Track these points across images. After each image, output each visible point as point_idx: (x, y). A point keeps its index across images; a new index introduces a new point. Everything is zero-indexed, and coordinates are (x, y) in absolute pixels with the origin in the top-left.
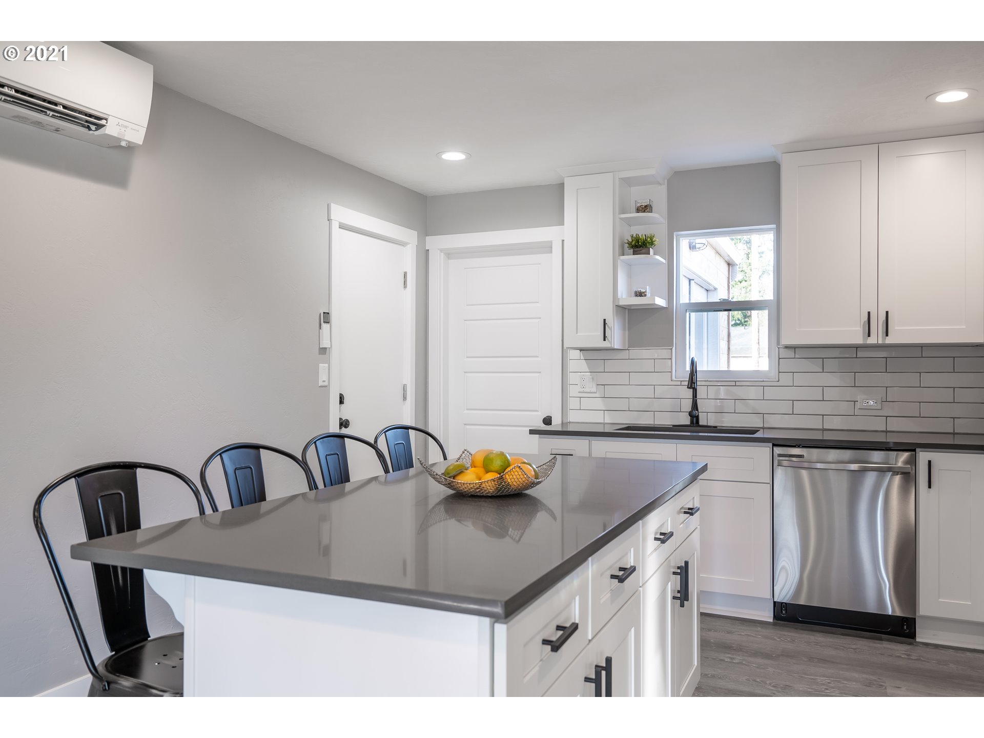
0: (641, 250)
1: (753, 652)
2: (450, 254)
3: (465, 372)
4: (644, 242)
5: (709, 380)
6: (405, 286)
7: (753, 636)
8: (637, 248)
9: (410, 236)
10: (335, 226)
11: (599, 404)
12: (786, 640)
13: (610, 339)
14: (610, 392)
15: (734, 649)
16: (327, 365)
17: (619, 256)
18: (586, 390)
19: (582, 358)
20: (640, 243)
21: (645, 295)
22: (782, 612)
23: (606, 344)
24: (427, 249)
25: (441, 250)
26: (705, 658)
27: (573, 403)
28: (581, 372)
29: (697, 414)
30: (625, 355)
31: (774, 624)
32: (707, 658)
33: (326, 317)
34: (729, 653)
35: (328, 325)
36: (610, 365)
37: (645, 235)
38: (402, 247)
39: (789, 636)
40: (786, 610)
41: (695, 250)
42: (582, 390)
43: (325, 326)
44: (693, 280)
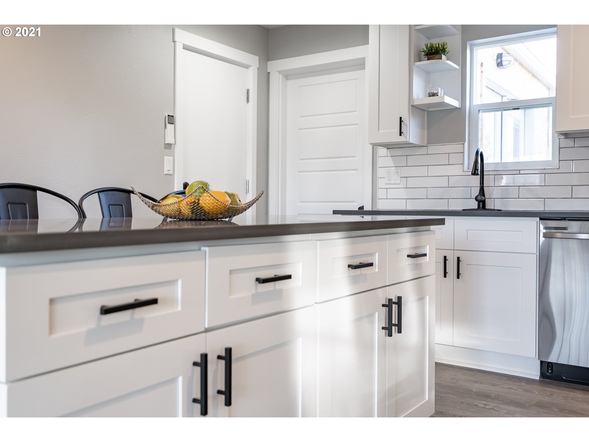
0: (434, 57)
1: (508, 401)
2: (288, 75)
3: (299, 172)
4: (437, 49)
5: (496, 169)
6: (248, 101)
7: (515, 389)
8: (431, 55)
9: (253, 60)
10: (179, 47)
11: (402, 194)
12: (545, 394)
13: (405, 134)
14: (412, 182)
15: (492, 398)
16: (172, 158)
17: (415, 62)
18: (391, 182)
19: (389, 155)
20: (433, 51)
21: (438, 95)
22: (548, 372)
23: (402, 139)
24: (268, 71)
25: (280, 72)
26: (461, 402)
27: (381, 193)
28: (387, 167)
29: (483, 199)
30: (423, 151)
31: (540, 382)
32: (463, 403)
33: (171, 119)
34: (485, 401)
35: (173, 126)
36: (412, 160)
37: (438, 44)
38: (246, 69)
39: (549, 391)
40: (552, 369)
41: (501, 67)
42: (388, 182)
43: (170, 127)
44: (505, 96)
